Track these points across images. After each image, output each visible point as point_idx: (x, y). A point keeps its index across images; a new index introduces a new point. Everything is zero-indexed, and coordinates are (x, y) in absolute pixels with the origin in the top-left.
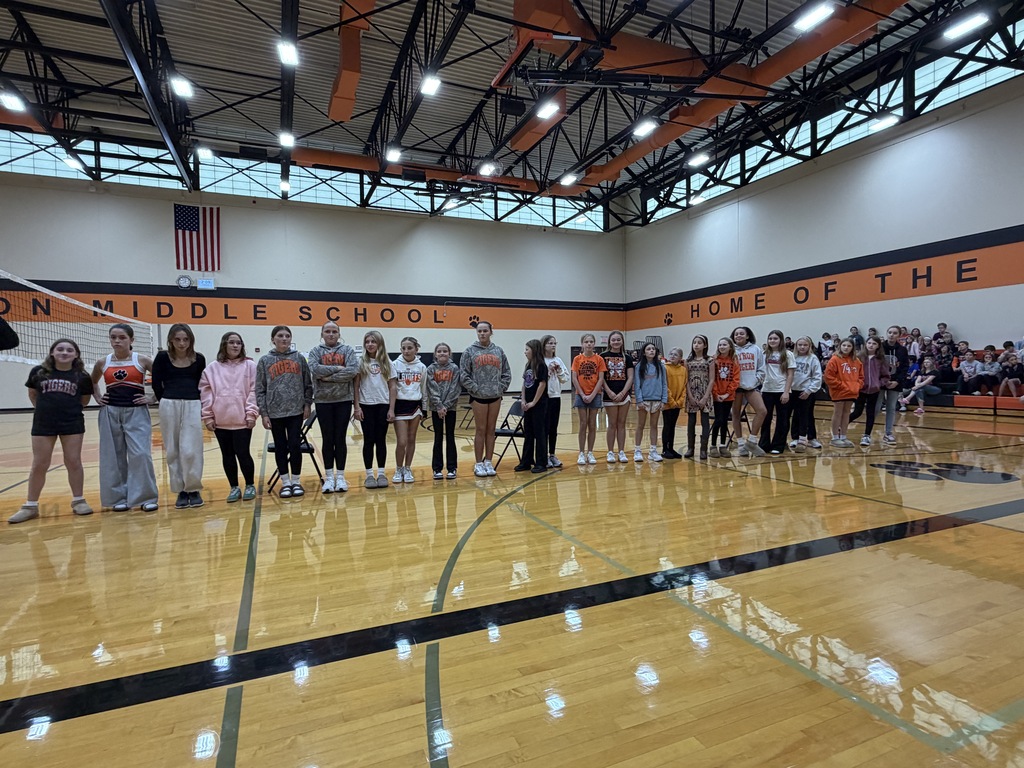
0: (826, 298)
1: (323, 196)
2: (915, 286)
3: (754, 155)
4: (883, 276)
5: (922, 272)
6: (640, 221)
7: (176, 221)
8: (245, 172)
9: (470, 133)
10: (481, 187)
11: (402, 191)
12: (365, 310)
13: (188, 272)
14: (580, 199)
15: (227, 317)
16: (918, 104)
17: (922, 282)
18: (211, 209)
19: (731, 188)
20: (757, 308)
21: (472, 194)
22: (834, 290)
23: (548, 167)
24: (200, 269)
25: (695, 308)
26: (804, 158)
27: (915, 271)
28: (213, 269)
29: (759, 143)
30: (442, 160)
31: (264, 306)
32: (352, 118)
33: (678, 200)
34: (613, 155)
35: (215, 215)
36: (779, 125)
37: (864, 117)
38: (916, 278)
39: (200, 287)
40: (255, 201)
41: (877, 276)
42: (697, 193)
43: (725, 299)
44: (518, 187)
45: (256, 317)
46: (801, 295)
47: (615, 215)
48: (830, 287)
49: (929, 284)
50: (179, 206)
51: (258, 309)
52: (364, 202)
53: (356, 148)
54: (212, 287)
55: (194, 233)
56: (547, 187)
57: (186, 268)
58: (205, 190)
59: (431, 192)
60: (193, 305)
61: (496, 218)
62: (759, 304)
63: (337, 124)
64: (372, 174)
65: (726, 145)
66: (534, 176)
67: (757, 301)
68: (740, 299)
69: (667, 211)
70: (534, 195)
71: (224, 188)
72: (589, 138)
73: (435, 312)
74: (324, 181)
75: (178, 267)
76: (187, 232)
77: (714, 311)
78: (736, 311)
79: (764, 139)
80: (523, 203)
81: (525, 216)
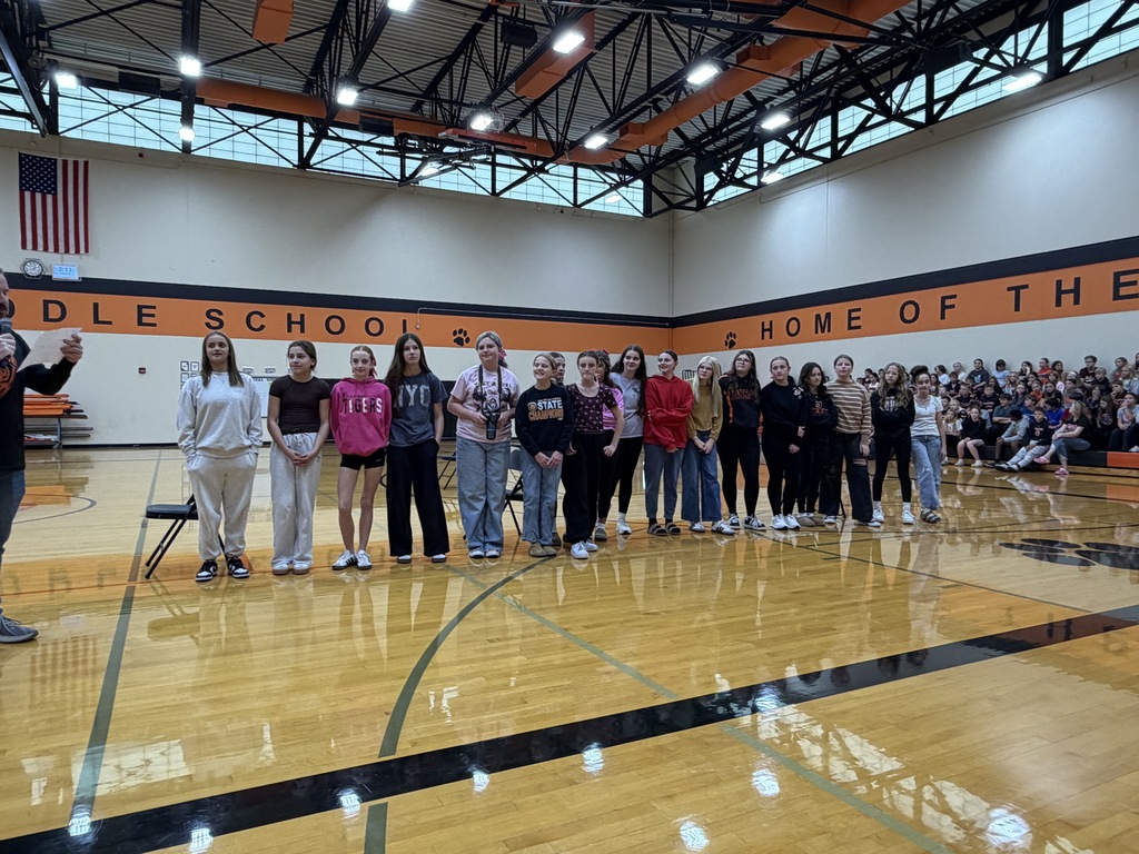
0: (943, 317)
1: (244, 150)
2: (1058, 304)
3: (850, 118)
4: (1017, 289)
5: (1068, 285)
6: (693, 204)
7: (21, 179)
8: (128, 110)
9: (458, 69)
10: (472, 146)
11: (360, 148)
12: (302, 316)
13: (39, 255)
14: (612, 169)
15: (96, 321)
16: (1067, 58)
17: (1068, 299)
18: (76, 163)
19: (819, 163)
20: (850, 328)
21: (460, 156)
22: (953, 306)
23: (568, 123)
24: (56, 250)
25: (767, 326)
26: (917, 125)
27: (1059, 283)
28: (77, 251)
29: (857, 102)
30: (418, 106)
31: (154, 307)
32: (287, 40)
33: (746, 176)
34: (659, 110)
35: (81, 172)
36: (884, 78)
37: (996, 72)
38: (1060, 292)
39: (57, 276)
40: (142, 153)
41: (1009, 289)
42: (772, 167)
43: (807, 315)
44: (525, 148)
45: (140, 323)
46: (910, 312)
47: (660, 194)
48: (948, 302)
49: (1077, 302)
50: (27, 156)
51: (145, 311)
52: (304, 162)
53: (294, 84)
54: (75, 277)
55: (49, 198)
56: (565, 150)
57: (35, 247)
58: (67, 134)
59: (401, 151)
60: (46, 303)
61: (494, 192)
62: (854, 323)
63: (264, 46)
64: (315, 122)
65: (814, 102)
66: (548, 134)
67: (850, 319)
68: (828, 315)
69: (731, 191)
70: (547, 161)
71: (96, 133)
72: (626, 84)
73: (404, 321)
74: (245, 129)
75: (24, 246)
76: (38, 196)
77: (793, 331)
78: (823, 332)
79: (864, 97)
80: (531, 171)
81: (534, 191)
